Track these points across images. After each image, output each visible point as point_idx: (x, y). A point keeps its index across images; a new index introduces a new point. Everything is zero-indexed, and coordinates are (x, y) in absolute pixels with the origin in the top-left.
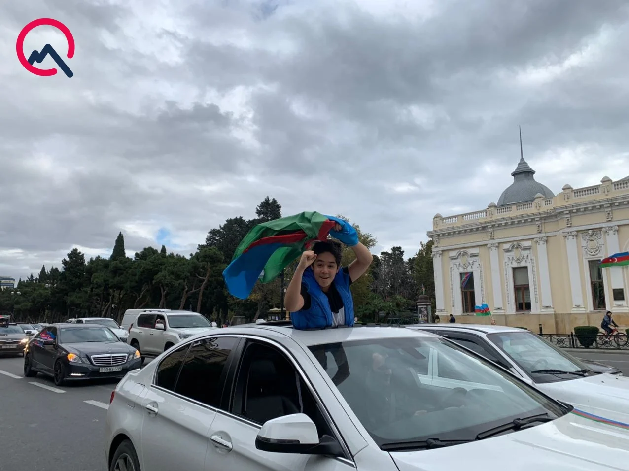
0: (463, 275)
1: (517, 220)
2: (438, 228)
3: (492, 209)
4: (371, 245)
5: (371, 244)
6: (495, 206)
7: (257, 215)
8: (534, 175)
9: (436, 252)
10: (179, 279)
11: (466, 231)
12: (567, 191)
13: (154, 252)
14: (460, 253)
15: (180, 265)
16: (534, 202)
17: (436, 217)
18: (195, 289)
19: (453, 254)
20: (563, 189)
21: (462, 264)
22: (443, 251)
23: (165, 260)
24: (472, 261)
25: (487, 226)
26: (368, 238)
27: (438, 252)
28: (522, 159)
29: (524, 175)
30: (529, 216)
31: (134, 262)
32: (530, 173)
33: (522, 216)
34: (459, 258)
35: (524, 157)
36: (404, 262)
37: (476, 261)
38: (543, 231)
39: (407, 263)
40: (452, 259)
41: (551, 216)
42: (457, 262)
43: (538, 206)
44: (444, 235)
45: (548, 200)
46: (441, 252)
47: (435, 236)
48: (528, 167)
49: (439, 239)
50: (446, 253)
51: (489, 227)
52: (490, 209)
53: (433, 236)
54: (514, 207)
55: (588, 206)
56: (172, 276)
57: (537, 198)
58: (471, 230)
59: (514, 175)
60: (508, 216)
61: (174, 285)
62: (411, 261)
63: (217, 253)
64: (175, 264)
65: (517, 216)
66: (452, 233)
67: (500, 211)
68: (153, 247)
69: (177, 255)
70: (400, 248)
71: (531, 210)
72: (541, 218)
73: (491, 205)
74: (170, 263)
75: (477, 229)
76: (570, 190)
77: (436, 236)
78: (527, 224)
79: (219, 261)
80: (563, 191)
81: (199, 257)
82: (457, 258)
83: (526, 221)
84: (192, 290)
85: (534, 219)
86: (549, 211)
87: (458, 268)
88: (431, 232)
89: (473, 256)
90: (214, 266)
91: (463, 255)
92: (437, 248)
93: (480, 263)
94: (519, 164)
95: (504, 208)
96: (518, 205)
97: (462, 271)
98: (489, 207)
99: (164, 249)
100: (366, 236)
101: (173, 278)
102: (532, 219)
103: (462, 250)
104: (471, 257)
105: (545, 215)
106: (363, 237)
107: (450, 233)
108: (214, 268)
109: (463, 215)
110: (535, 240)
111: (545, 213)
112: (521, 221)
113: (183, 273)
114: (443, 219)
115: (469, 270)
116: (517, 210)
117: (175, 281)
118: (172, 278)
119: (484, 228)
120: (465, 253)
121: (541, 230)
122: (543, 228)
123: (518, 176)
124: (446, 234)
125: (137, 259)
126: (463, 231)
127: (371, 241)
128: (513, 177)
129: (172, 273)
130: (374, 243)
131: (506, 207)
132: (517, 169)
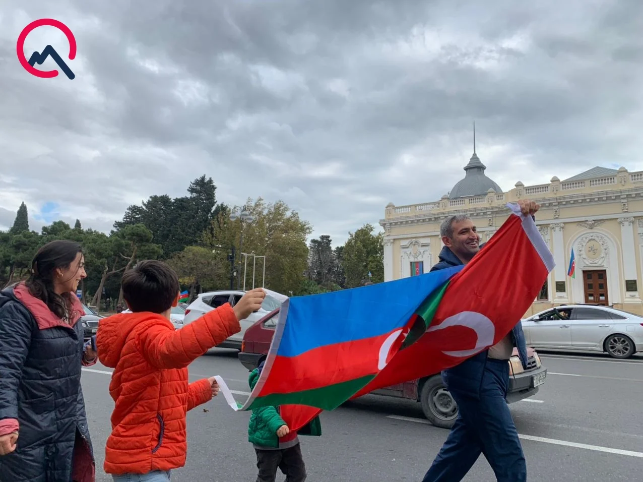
0: (413, 264)
1: (469, 213)
2: (391, 217)
3: (446, 201)
4: (308, 233)
5: (308, 231)
6: (448, 199)
7: (189, 192)
8: (485, 171)
9: (388, 240)
10: (101, 258)
11: (418, 221)
12: (520, 188)
13: (66, 227)
14: (412, 243)
15: (102, 243)
16: (487, 196)
17: (389, 206)
18: (116, 269)
19: (405, 243)
20: (516, 186)
21: (412, 254)
22: (394, 240)
23: (82, 236)
24: (423, 251)
25: (440, 217)
26: (305, 225)
27: (389, 240)
28: (475, 154)
29: (476, 169)
30: (481, 210)
31: (41, 237)
32: (481, 168)
33: (475, 210)
34: (410, 247)
35: (476, 153)
36: (332, 251)
37: (427, 251)
38: (493, 225)
39: (335, 251)
40: (403, 248)
41: (502, 211)
42: (408, 251)
43: (490, 200)
44: (396, 224)
45: (500, 195)
46: (392, 241)
47: (387, 224)
48: (480, 163)
49: (391, 228)
50: (397, 242)
51: (442, 218)
52: (443, 201)
53: (385, 224)
54: (467, 200)
55: (545, 202)
56: (93, 254)
57: (489, 192)
58: (424, 220)
59: (466, 169)
60: (461, 209)
61: (95, 263)
62: (339, 250)
63: (146, 231)
64: (95, 241)
65: (469, 209)
66: (404, 223)
67: (453, 203)
68: (64, 221)
69: (95, 231)
70: (329, 237)
71: (483, 204)
72: (492, 212)
73: (445, 197)
74: (89, 239)
75: (430, 220)
76: (522, 187)
77: (389, 224)
78: (478, 217)
79: (147, 241)
80: (515, 187)
81: (125, 235)
82: (408, 247)
83: (478, 214)
84: (112, 270)
85: (486, 212)
86: (500, 206)
87: (409, 257)
88: (384, 220)
89: (424, 245)
90: (142, 245)
91: (415, 245)
92: (389, 237)
93: (430, 253)
94: (471, 159)
95: (457, 200)
96: (470, 198)
97: (412, 260)
98: (443, 199)
99: (78, 224)
100: (303, 223)
101: (95, 256)
102: (484, 213)
103: (413, 240)
104: (422, 246)
105: (497, 210)
106: (300, 224)
107: (402, 222)
108: (142, 248)
109: (416, 206)
110: (486, 233)
111: (497, 208)
112: (473, 214)
113: (106, 251)
114: (396, 208)
115: (420, 259)
116: (470, 203)
117: (96, 260)
118: (92, 256)
119: (436, 219)
120: (416, 242)
121: (492, 224)
122: (494, 223)
123: (470, 170)
124: (399, 223)
125: (45, 234)
126: (415, 221)
127: (308, 228)
128: (465, 171)
129: (93, 251)
130: (311, 231)
131: (459, 200)
132: (469, 164)
